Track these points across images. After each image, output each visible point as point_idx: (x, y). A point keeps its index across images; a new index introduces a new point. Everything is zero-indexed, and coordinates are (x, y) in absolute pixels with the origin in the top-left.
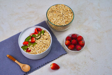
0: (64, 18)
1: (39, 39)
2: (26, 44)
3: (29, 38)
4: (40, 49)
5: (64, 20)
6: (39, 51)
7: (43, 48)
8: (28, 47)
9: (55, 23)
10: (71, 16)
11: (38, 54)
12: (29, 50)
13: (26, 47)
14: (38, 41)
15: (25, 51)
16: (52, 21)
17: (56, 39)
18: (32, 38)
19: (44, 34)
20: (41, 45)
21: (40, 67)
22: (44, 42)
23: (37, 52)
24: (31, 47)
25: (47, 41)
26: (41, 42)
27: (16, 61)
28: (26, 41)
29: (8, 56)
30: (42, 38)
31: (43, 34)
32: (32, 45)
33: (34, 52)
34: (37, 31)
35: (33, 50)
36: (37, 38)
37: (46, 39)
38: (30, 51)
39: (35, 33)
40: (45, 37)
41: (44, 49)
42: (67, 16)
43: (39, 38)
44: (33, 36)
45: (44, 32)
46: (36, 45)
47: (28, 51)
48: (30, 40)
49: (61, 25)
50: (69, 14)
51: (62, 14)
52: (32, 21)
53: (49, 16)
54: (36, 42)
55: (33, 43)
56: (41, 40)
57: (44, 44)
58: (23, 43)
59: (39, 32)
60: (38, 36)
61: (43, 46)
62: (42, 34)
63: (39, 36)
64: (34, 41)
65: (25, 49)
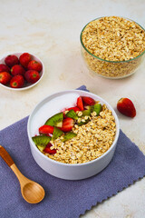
1: (85, 123)
2: (46, 131)
3: (57, 118)
4: (82, 152)
6: (78, 155)
7: (92, 151)
8: (51, 142)
11: (74, 163)
12: (52, 148)
13: (45, 141)
14: (80, 130)
15: (42, 149)
18: (65, 118)
19: (101, 114)
20: (87, 141)
22: (97, 136)
23: (73, 158)
24: (57, 143)
25: (104, 132)
26: (89, 134)
27: (13, 167)
28: (49, 124)
30: (92, 123)
31: (98, 115)
32: (62, 138)
33: (63, 156)
34: (81, 104)
35: (62, 152)
36: (79, 120)
37: (104, 129)
38: (54, 152)
39: (77, 108)
40: (102, 122)
41: (93, 154)
43: (84, 121)
44: (69, 115)
45: (102, 109)
46: (74, 140)
47: (48, 150)
48: (60, 125)
54: (75, 132)
55: (66, 131)
56: (88, 129)
57: (95, 141)
59: (88, 107)
60: (83, 115)
61: (92, 145)
62: (94, 113)
63: (86, 118)
64: (68, 126)
65: (42, 145)
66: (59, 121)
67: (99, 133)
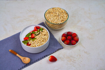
0: (60, 18)
1: (38, 35)
2: (26, 39)
3: (29, 34)
4: (39, 43)
5: (60, 19)
6: (38, 44)
8: (29, 42)
9: (52, 22)
10: (66, 16)
11: (37, 47)
12: (29, 44)
14: (37, 37)
15: (26, 44)
16: (49, 20)
17: (53, 36)
19: (43, 31)
20: (40, 40)
21: (39, 60)
23: (37, 45)
24: (31, 42)
25: (45, 36)
26: (40, 38)
27: (17, 55)
28: (27, 37)
29: (10, 51)
30: (40, 34)
31: (42, 31)
32: (32, 40)
34: (36, 29)
35: (33, 44)
36: (36, 34)
37: (45, 35)
38: (30, 45)
39: (35, 30)
40: (44, 33)
41: (43, 43)
42: (62, 16)
43: (38, 34)
44: (33, 33)
45: (43, 29)
46: (36, 40)
48: (30, 36)
49: (57, 23)
50: (64, 15)
51: (58, 15)
52: (32, 23)
53: (47, 16)
54: (36, 38)
55: (33, 38)
56: (40, 36)
57: (43, 39)
58: (24, 39)
59: (38, 30)
60: (37, 32)
62: (41, 31)
63: (38, 33)
64: (33, 36)
65: (26, 43)
66: (30, 35)
67: (43, 37)
